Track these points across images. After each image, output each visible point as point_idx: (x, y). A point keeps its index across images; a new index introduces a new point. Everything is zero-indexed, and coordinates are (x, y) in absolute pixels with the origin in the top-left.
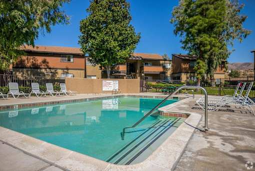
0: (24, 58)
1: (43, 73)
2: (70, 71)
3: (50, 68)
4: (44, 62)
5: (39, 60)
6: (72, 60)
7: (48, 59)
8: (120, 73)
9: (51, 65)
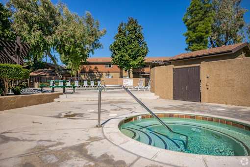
0: (85, 66)
1: (95, 75)
2: (110, 74)
3: (99, 72)
4: (96, 68)
5: (93, 67)
6: (112, 66)
7: (98, 66)
8: (145, 73)
9: (99, 70)
